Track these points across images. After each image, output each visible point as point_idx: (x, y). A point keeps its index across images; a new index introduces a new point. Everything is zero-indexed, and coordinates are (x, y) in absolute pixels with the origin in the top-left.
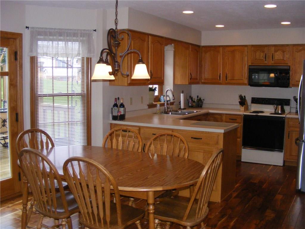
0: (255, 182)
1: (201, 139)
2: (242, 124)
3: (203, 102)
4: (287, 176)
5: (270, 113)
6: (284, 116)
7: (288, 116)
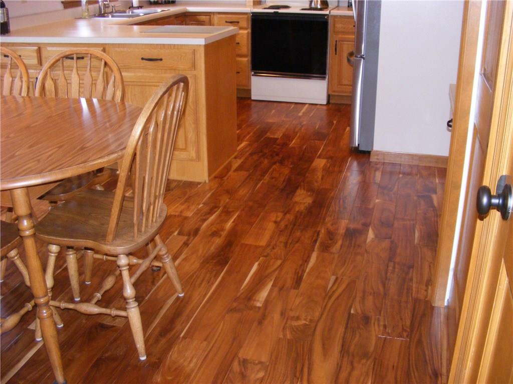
0: (276, 137)
1: (161, 60)
2: (250, 30)
4: (335, 122)
5: (301, 8)
6: (326, 12)
7: (335, 12)
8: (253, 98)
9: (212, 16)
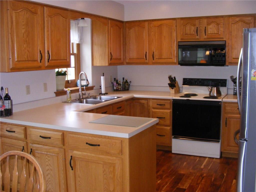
1: (99, 145)
2: (171, 110)
3: (130, 84)
4: (225, 174)
5: (204, 97)
6: (220, 100)
7: (225, 100)
8: (173, 152)
9: (149, 100)
